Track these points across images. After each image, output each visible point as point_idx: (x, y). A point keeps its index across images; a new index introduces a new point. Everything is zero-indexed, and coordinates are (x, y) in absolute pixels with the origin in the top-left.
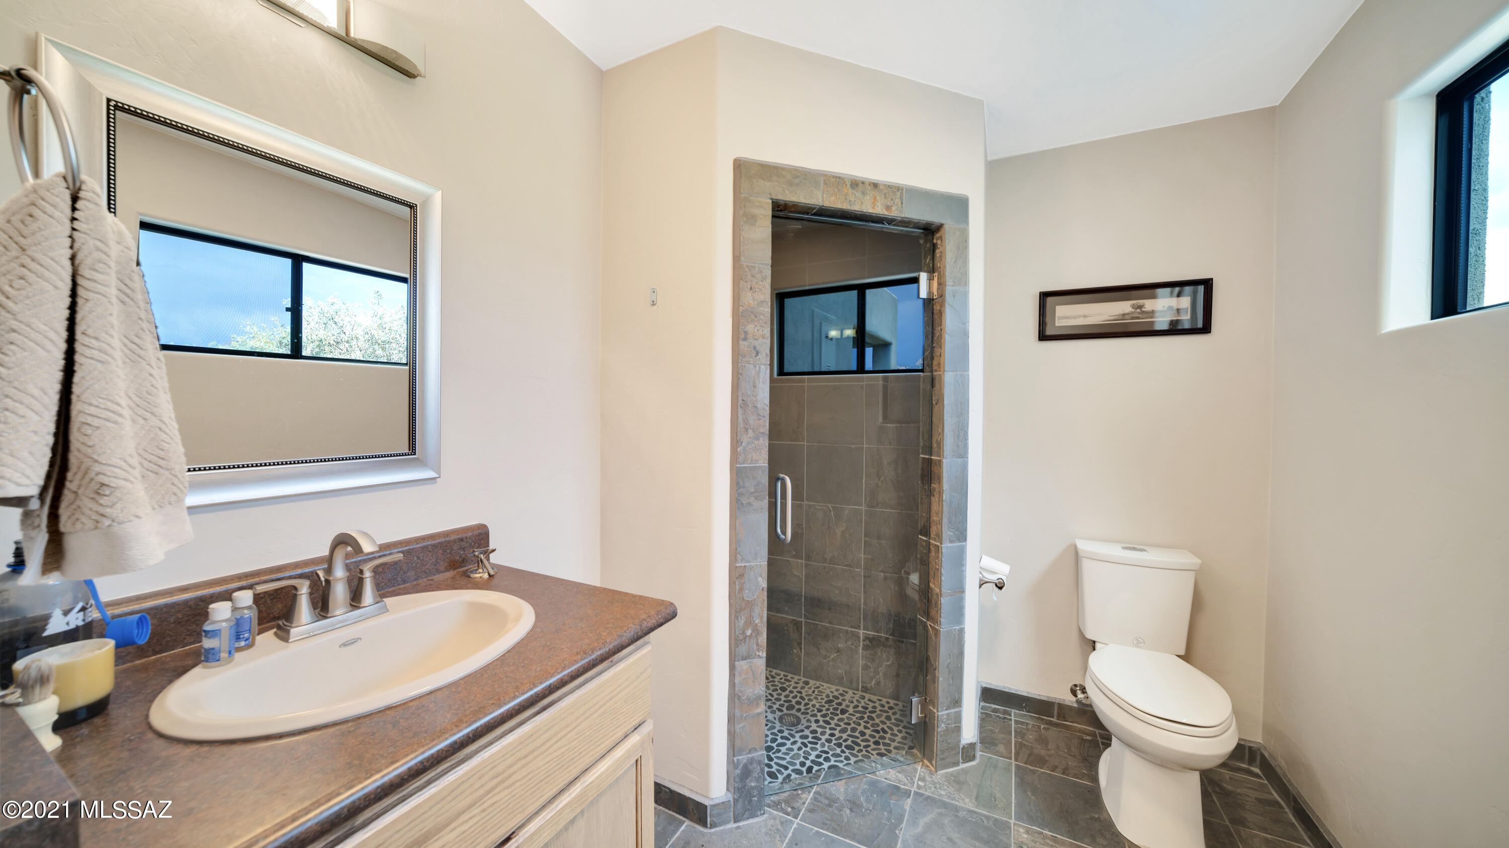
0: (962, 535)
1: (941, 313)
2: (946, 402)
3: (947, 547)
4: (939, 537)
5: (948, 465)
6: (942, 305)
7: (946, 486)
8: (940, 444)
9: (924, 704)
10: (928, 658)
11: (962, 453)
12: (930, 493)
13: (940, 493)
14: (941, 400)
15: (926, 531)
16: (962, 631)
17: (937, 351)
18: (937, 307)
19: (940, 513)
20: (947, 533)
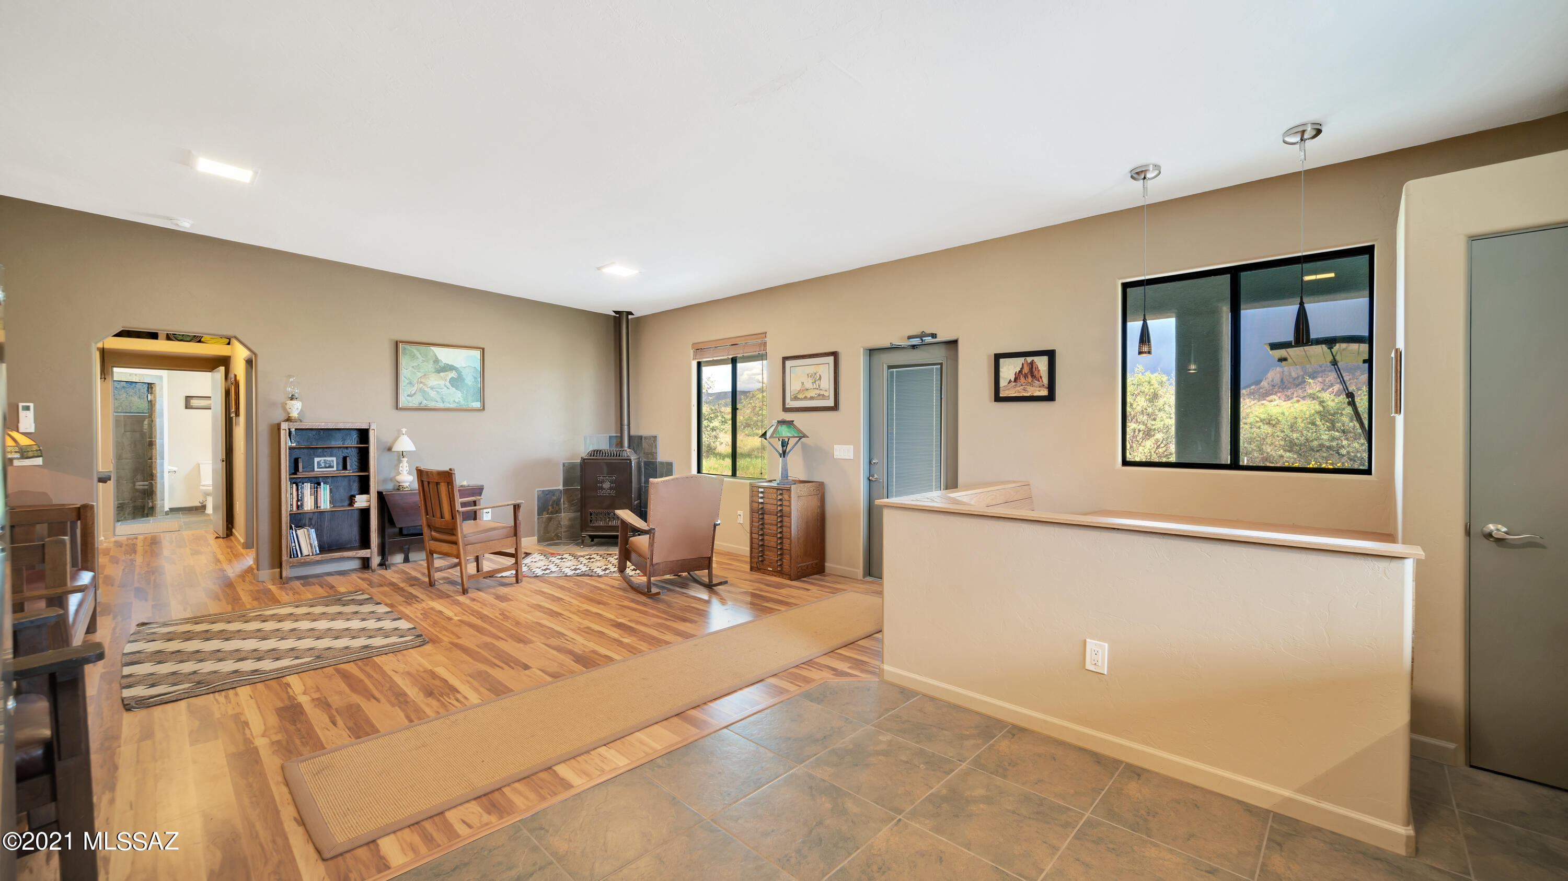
0: (163, 458)
1: (155, 405)
2: (157, 426)
3: (158, 461)
4: (156, 459)
5: (158, 442)
6: (156, 402)
7: (158, 446)
8: (155, 437)
9: (152, 502)
10: (153, 491)
11: (162, 439)
12: (152, 449)
13: (156, 448)
14: (155, 425)
15: (151, 459)
16: (164, 482)
17: (154, 409)
18: (153, 403)
19: (156, 453)
20: (158, 458)
